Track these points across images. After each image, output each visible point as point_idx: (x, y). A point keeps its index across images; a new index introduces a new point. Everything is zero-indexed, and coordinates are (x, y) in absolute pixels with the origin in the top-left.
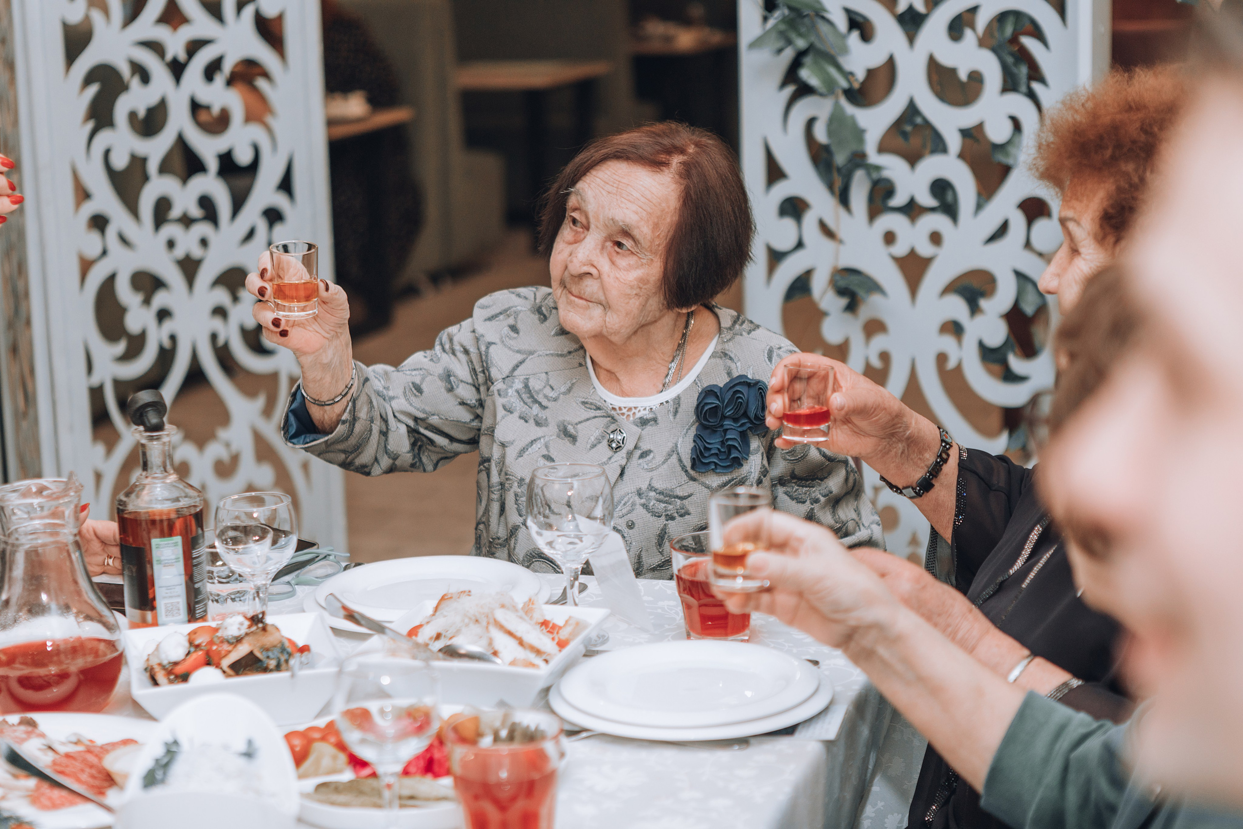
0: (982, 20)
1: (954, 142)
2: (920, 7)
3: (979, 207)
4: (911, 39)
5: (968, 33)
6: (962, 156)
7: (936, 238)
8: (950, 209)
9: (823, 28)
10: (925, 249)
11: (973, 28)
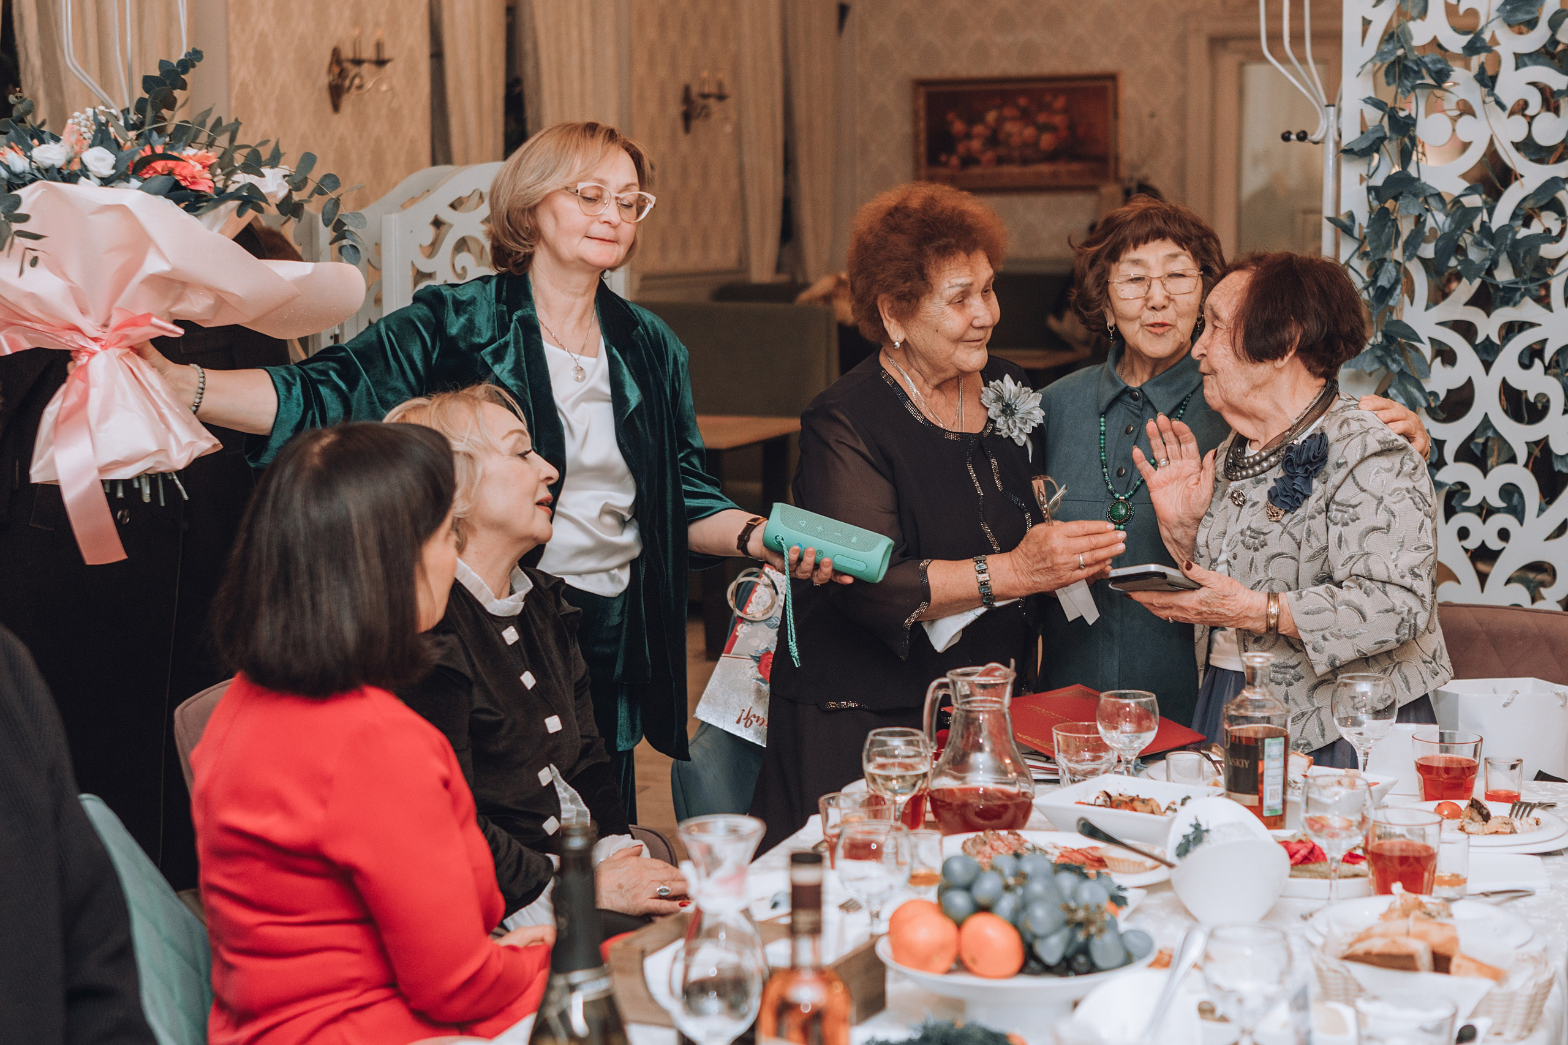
0: (1549, 353)
1: (1522, 454)
2: (1496, 339)
3: (1541, 510)
4: (1487, 366)
5: (1537, 362)
6: (1526, 465)
7: (1504, 535)
8: (1517, 511)
9: (1412, 354)
10: (1494, 544)
11: (1542, 360)
